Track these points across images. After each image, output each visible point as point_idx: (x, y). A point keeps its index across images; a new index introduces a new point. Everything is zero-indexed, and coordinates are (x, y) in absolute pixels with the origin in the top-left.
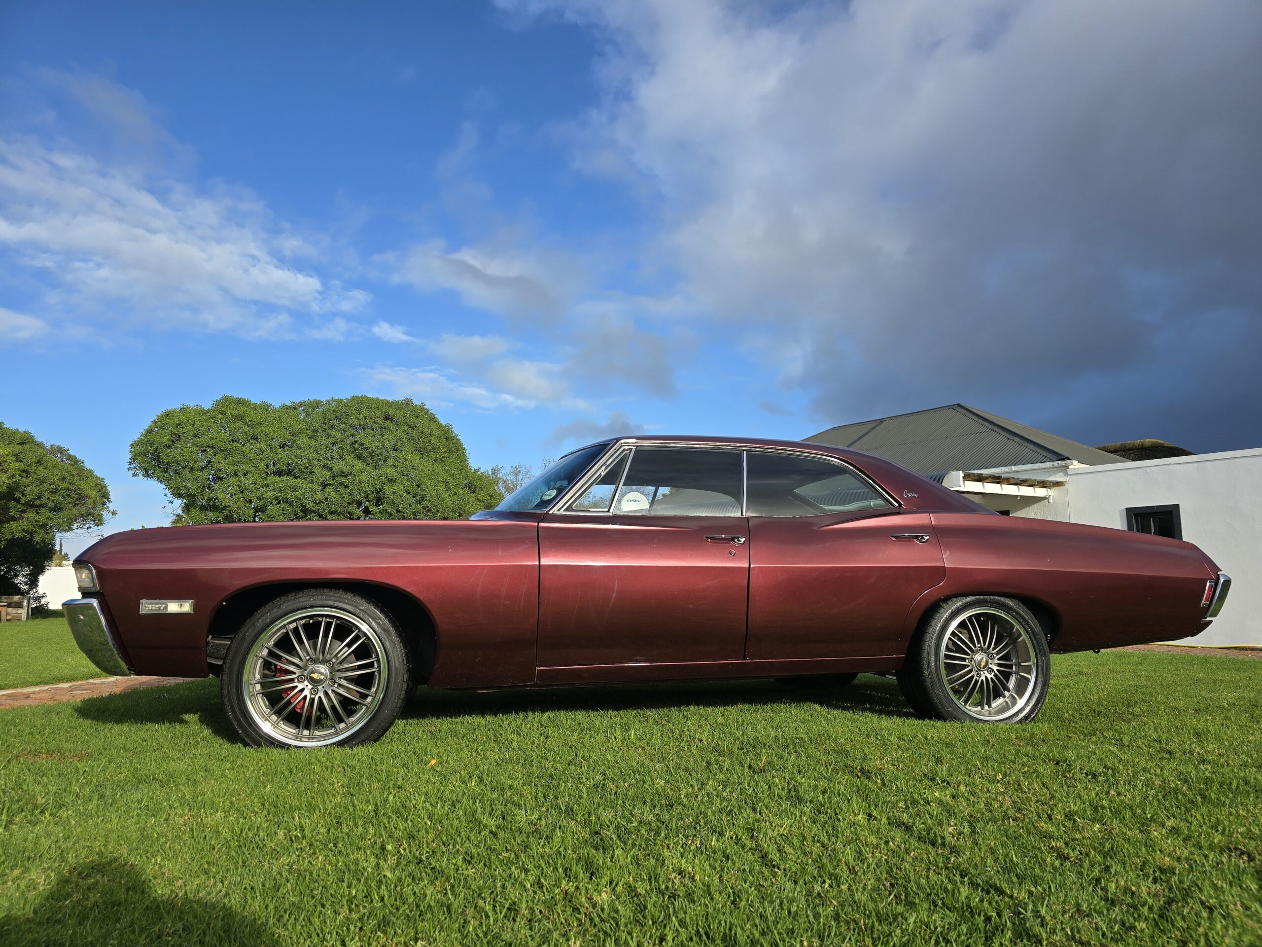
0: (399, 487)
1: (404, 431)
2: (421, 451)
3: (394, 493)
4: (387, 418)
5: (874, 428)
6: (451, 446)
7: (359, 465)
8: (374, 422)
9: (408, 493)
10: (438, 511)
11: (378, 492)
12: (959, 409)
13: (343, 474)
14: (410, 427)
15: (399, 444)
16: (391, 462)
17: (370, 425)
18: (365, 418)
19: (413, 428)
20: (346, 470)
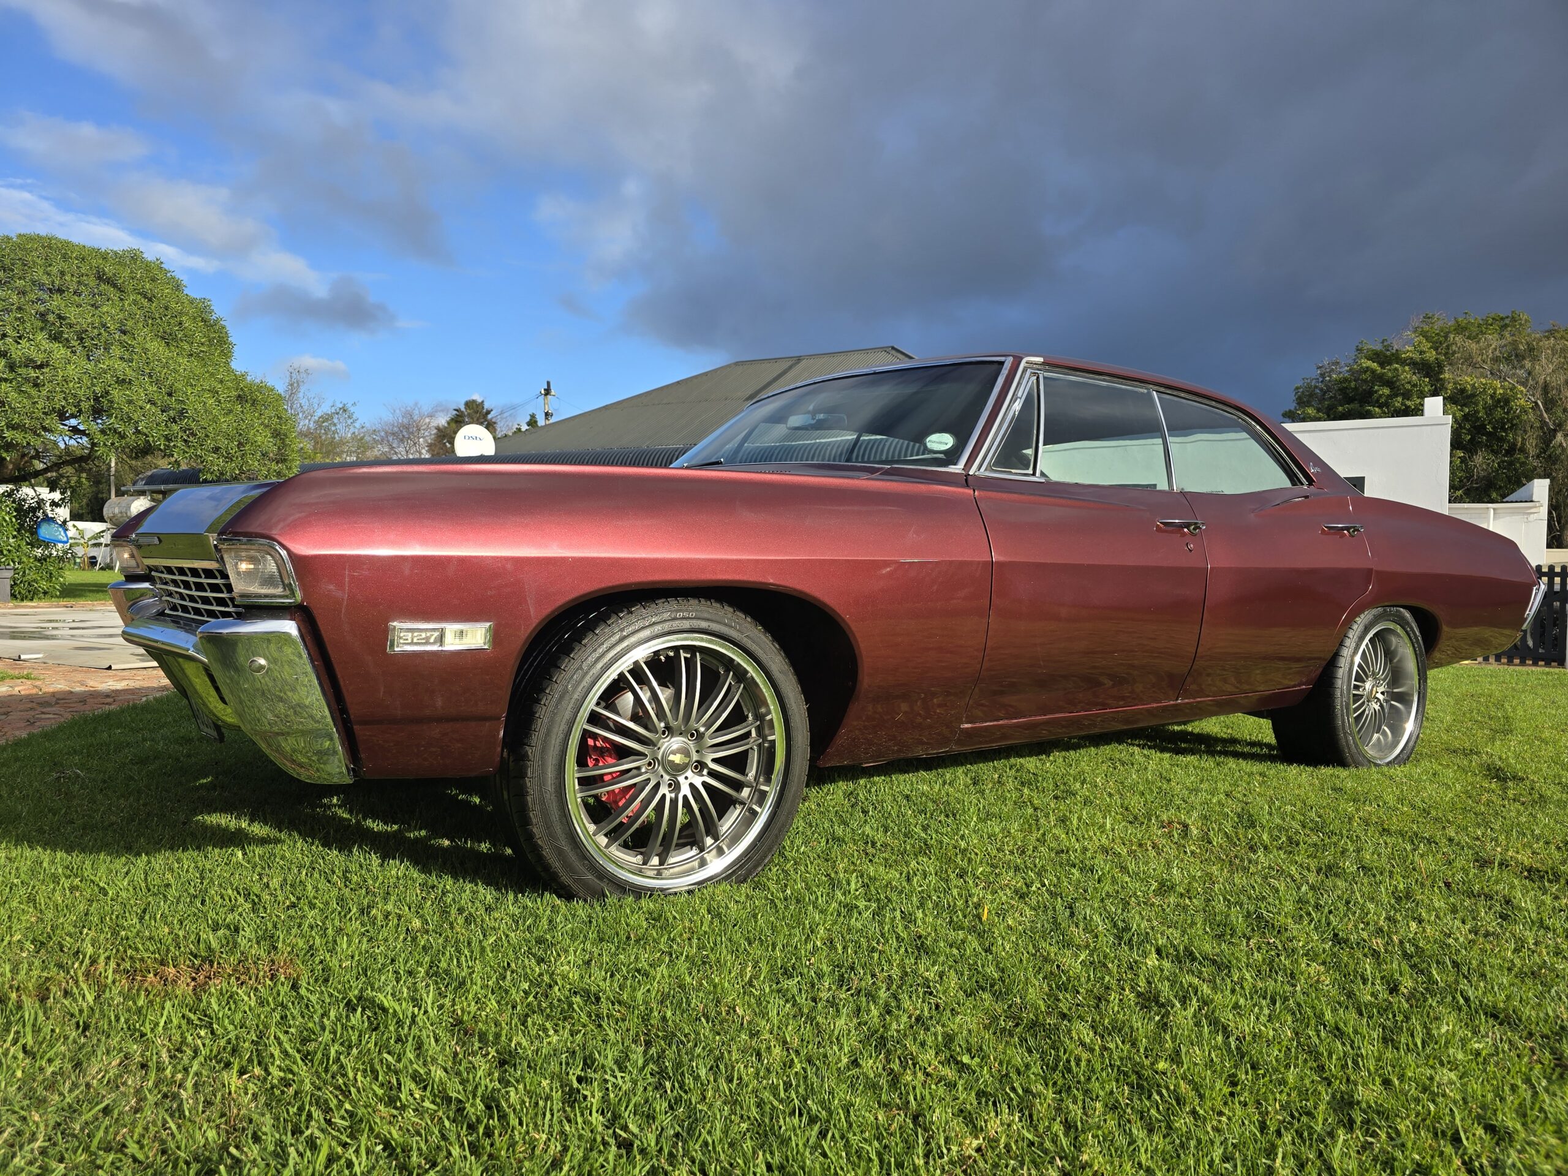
0: (139, 394)
1: (135, 302)
2: (168, 339)
3: (130, 402)
4: (101, 277)
5: (790, 368)
6: (212, 335)
7: (59, 352)
8: (79, 282)
9: (154, 404)
10: (207, 436)
11: (96, 399)
12: (894, 352)
13: (29, 363)
14: (145, 297)
15: (130, 323)
16: (116, 351)
17: (73, 287)
18: (63, 273)
19: (150, 300)
20: (39, 358)
